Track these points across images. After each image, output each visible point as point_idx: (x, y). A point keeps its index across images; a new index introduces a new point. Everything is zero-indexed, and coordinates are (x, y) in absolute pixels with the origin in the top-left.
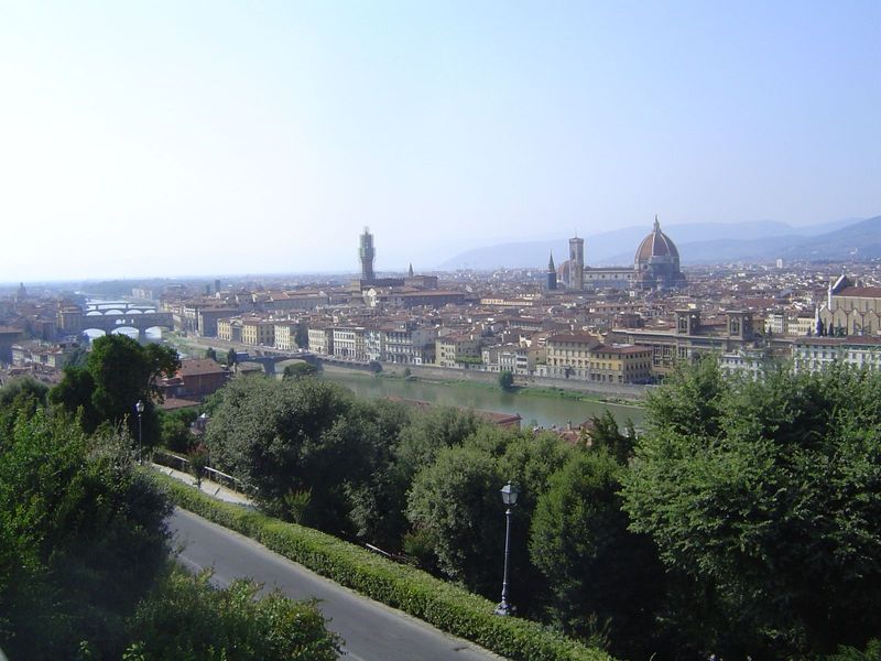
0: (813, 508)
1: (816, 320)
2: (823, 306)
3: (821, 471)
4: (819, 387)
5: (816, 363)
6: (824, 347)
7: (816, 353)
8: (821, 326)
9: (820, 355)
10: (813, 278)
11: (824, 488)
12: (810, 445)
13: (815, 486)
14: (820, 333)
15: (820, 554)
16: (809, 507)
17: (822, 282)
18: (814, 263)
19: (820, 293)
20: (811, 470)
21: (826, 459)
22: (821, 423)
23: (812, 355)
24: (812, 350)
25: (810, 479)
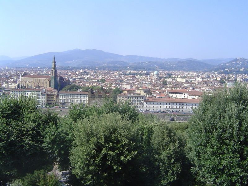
0: (17, 137)
1: (17, 84)
2: (19, 80)
3: (19, 126)
4: (18, 103)
5: (17, 96)
6: (19, 91)
7: (17, 93)
8: (18, 86)
9: (18, 94)
10: (16, 72)
11: (20, 131)
12: (16, 119)
13: (17, 130)
14: (18, 88)
15: (20, 149)
16: (16, 137)
17: (19, 73)
18: (16, 68)
19: (18, 77)
20: (16, 126)
21: (20, 123)
22: (18, 113)
23: (16, 94)
25: (16, 129)
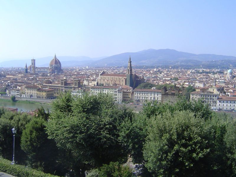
0: (95, 130)
1: (96, 82)
2: (98, 78)
3: (97, 120)
4: (96, 99)
5: (96, 93)
6: (98, 89)
7: (96, 90)
8: (97, 83)
9: (97, 91)
10: (96, 71)
11: (98, 124)
12: (94, 114)
13: (96, 124)
14: (97, 85)
15: (97, 141)
16: (94, 130)
17: (98, 72)
18: (96, 67)
19: (97, 75)
20: (95, 120)
21: (98, 117)
22: (97, 108)
23: (95, 91)
24: (95, 89)
25: (95, 122)
